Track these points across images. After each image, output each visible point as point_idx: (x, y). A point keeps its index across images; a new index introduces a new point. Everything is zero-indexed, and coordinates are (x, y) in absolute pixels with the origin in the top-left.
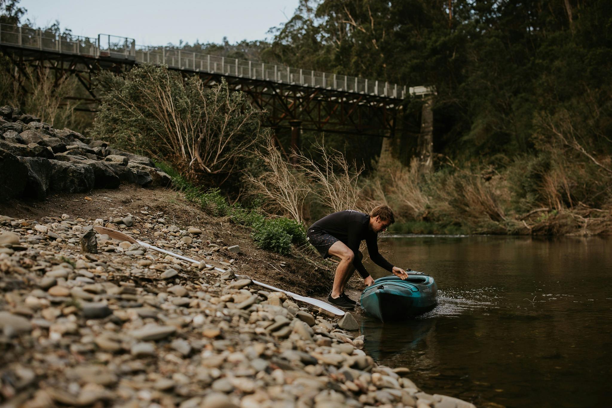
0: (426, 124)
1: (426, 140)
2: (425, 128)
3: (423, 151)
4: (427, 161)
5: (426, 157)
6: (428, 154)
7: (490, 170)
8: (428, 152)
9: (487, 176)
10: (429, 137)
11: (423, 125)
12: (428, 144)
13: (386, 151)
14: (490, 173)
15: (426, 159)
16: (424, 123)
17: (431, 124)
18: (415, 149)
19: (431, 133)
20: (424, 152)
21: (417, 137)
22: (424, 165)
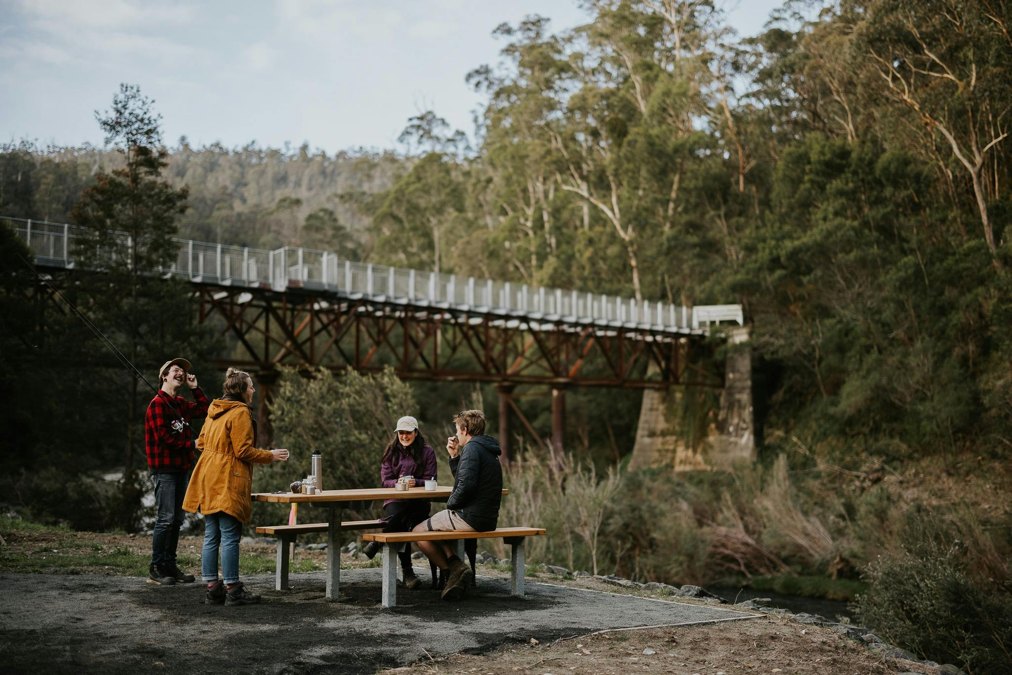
0: (738, 375)
1: (739, 401)
2: (734, 380)
3: (732, 418)
4: (742, 436)
5: (739, 431)
6: (744, 426)
7: (877, 466)
8: (744, 421)
9: (875, 475)
10: (745, 397)
11: (731, 376)
12: (742, 407)
13: (651, 410)
14: (877, 471)
15: (740, 432)
16: (733, 372)
17: (747, 376)
18: (716, 415)
19: (748, 391)
20: (736, 421)
21: (720, 394)
22: (736, 444)
